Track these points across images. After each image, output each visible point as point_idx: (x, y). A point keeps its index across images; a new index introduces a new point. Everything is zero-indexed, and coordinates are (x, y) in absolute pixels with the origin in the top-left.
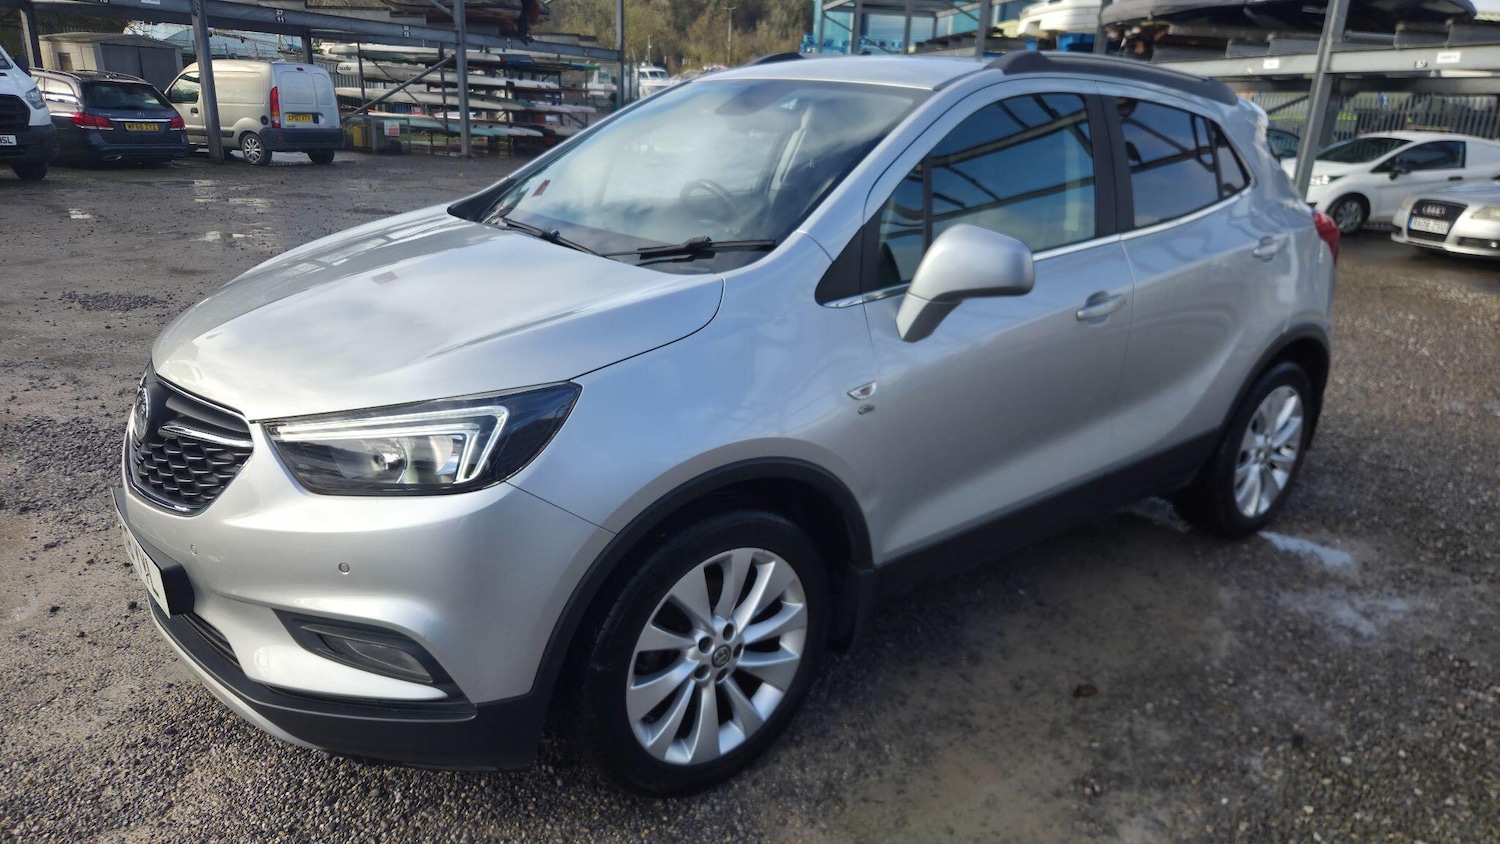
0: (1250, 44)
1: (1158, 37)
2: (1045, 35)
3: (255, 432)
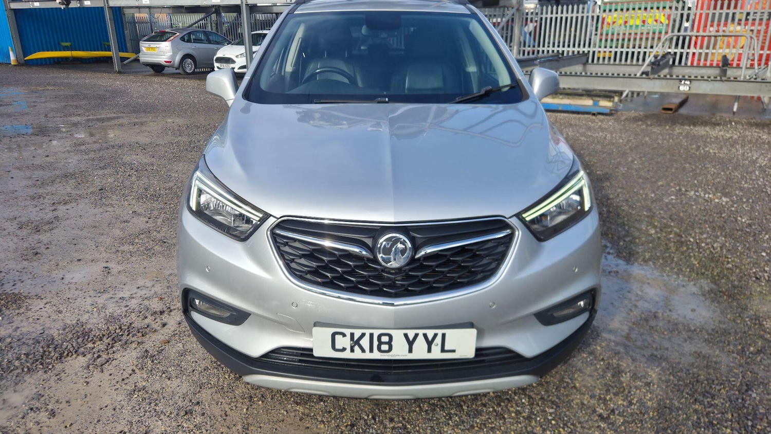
3: (514, 222)
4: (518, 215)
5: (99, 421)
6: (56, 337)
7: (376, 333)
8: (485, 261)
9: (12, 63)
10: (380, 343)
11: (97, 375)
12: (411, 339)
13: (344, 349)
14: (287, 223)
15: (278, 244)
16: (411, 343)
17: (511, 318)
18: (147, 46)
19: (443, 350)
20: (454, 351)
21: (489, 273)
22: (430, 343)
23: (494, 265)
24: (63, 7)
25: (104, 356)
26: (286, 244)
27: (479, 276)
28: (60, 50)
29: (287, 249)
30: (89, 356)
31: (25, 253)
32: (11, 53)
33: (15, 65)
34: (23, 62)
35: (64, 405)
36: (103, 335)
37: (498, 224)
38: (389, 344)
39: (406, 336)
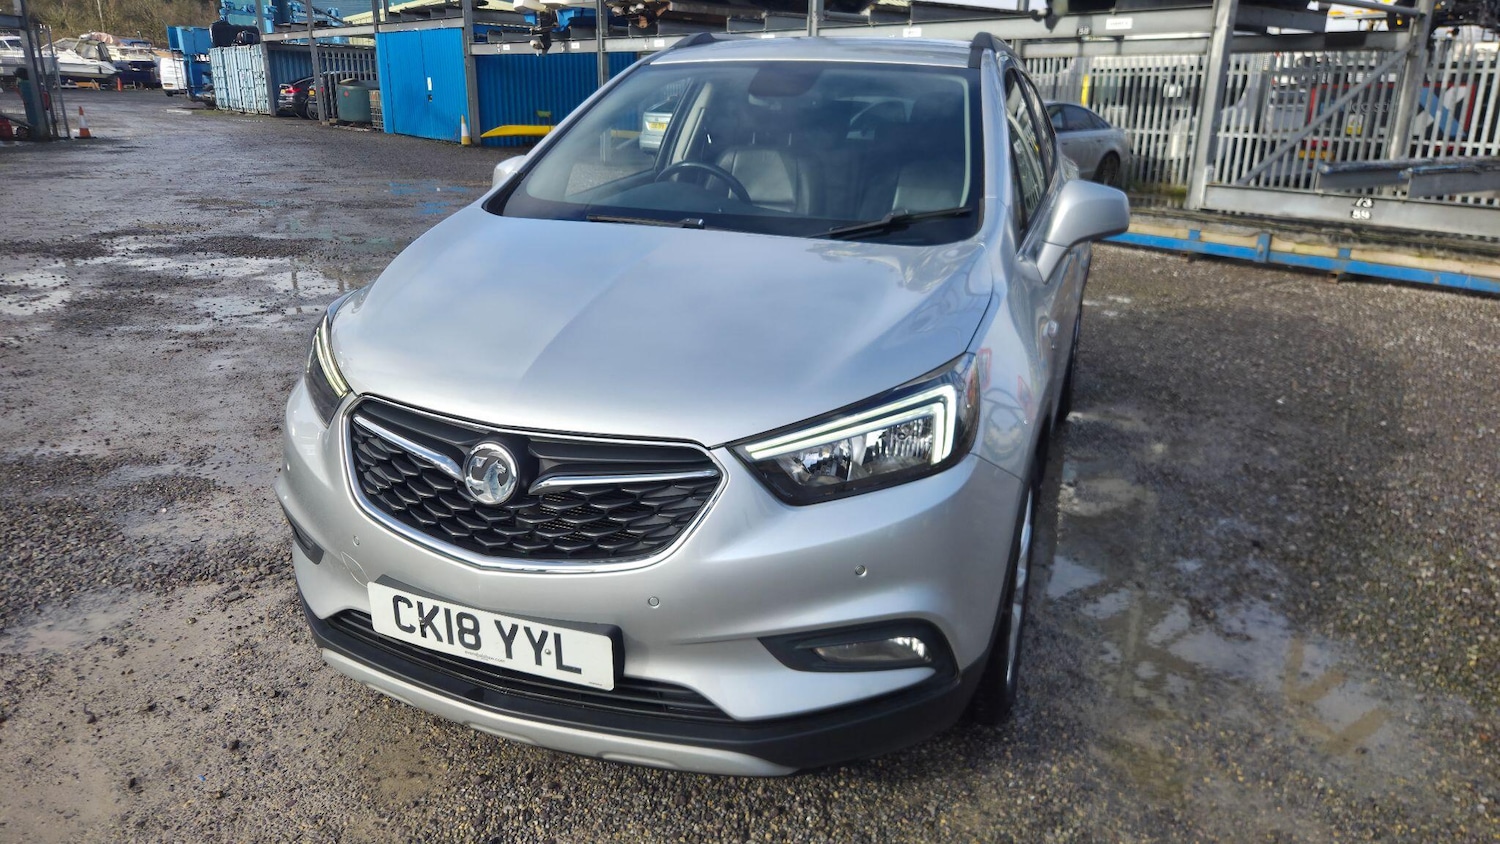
0: (743, 21)
1: (659, 13)
2: (543, 8)
3: (721, 457)
4: (731, 446)
5: (167, 675)
6: (209, 550)
7: (455, 610)
8: (657, 520)
9: (463, 143)
10: (463, 631)
11: (216, 613)
12: (507, 633)
13: (411, 629)
14: (370, 405)
15: (355, 439)
16: (508, 640)
17: (700, 635)
18: (653, 119)
19: (560, 666)
20: (578, 671)
21: (659, 541)
22: (538, 647)
23: (672, 530)
24: (538, 52)
25: (243, 590)
26: (365, 440)
27: (641, 546)
28: (535, 124)
29: (363, 448)
30: (226, 585)
31: (262, 425)
32: (463, 126)
33: (466, 146)
34: (479, 141)
35: (146, 643)
36: (264, 560)
37: (689, 456)
38: (475, 631)
39: (498, 623)
